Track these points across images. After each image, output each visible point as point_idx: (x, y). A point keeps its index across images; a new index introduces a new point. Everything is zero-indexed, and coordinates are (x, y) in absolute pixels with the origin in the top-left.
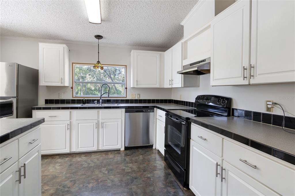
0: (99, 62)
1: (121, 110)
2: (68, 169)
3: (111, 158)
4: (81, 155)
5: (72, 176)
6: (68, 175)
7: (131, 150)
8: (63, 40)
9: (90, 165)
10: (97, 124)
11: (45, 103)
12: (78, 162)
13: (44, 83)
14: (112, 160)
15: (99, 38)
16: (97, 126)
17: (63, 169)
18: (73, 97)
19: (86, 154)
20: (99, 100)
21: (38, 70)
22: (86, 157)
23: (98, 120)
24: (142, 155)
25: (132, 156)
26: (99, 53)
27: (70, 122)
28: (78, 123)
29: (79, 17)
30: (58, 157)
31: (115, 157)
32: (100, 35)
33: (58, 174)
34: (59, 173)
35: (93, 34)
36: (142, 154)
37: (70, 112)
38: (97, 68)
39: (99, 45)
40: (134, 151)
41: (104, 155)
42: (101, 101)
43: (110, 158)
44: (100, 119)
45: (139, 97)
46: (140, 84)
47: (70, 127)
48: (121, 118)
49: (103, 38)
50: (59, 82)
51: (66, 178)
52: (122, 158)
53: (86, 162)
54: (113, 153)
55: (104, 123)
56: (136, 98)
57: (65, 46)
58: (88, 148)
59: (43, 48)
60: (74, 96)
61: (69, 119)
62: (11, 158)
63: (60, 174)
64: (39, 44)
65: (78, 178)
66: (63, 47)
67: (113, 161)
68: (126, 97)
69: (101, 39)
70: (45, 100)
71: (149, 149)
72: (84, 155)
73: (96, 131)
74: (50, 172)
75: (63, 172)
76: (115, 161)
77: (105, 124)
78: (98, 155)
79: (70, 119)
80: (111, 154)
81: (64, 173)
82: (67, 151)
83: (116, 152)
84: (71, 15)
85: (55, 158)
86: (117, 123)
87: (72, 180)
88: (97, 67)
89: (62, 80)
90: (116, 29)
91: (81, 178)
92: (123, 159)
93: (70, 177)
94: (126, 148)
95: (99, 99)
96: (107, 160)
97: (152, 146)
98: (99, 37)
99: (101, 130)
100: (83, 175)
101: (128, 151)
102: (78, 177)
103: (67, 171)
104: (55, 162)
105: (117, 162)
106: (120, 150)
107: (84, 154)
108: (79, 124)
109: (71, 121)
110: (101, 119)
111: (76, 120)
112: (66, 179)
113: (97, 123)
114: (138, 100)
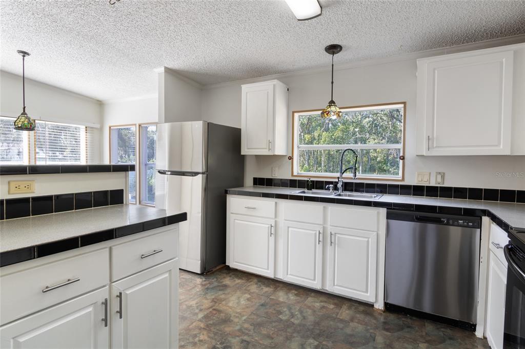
0: (332, 103)
1: (376, 212)
2: (254, 312)
3: (342, 321)
4: (291, 289)
5: (250, 331)
6: (246, 326)
7: (400, 316)
8: (278, 73)
9: (292, 320)
10: (321, 235)
11: (254, 184)
12: (278, 304)
13: (246, 150)
14: (341, 326)
15: (335, 50)
16: (321, 239)
17: (247, 307)
18: (292, 175)
19: (300, 290)
20: (337, 183)
21: (240, 129)
22: (298, 298)
23: (324, 227)
24: (426, 345)
25: (396, 334)
26: (332, 83)
27: (276, 221)
28: (288, 227)
29: (280, 17)
30: (255, 280)
31: (352, 320)
32: (335, 43)
33: (235, 316)
34: (237, 315)
35: (320, 44)
36: (427, 342)
37: (276, 203)
38: (326, 116)
39: (333, 65)
40: (409, 320)
41: (332, 306)
42: (339, 185)
43: (341, 318)
44: (329, 224)
45: (439, 179)
46: (439, 147)
47: (274, 231)
48: (376, 230)
49: (343, 49)
50: (266, 148)
51: (240, 330)
52: (367, 330)
53: (290, 309)
54: (353, 307)
55: (337, 235)
56: (433, 183)
57: (276, 82)
58: (305, 280)
59: (247, 93)
60: (295, 174)
61: (274, 217)
62: (79, 280)
63: (237, 317)
64: (241, 87)
65: (256, 340)
66: (273, 86)
67: (342, 329)
68: (403, 179)
69: (338, 52)
70: (254, 178)
71: (458, 334)
72: (296, 292)
73: (319, 248)
74: (228, 306)
75: (243, 316)
76: (348, 331)
77: (338, 237)
78: (321, 302)
79: (276, 216)
80: (349, 308)
81: (244, 318)
82: (269, 274)
83: (362, 308)
84: (265, 18)
85: (251, 281)
86: (366, 240)
87: (245, 341)
88: (327, 114)
89: (271, 144)
90: (363, 15)
91: (261, 342)
92: (368, 335)
93: (247, 332)
94: (390, 308)
95: (337, 180)
96: (332, 323)
97: (473, 328)
98: (333, 49)
99: (329, 249)
100: (269, 337)
101: (392, 317)
102: (257, 338)
103: (250, 315)
104: (245, 290)
105: (351, 336)
106: (372, 306)
107: (296, 290)
108: (290, 229)
109: (276, 219)
110: (331, 226)
111: (286, 220)
112: (238, 334)
113: (321, 232)
114: (437, 187)
